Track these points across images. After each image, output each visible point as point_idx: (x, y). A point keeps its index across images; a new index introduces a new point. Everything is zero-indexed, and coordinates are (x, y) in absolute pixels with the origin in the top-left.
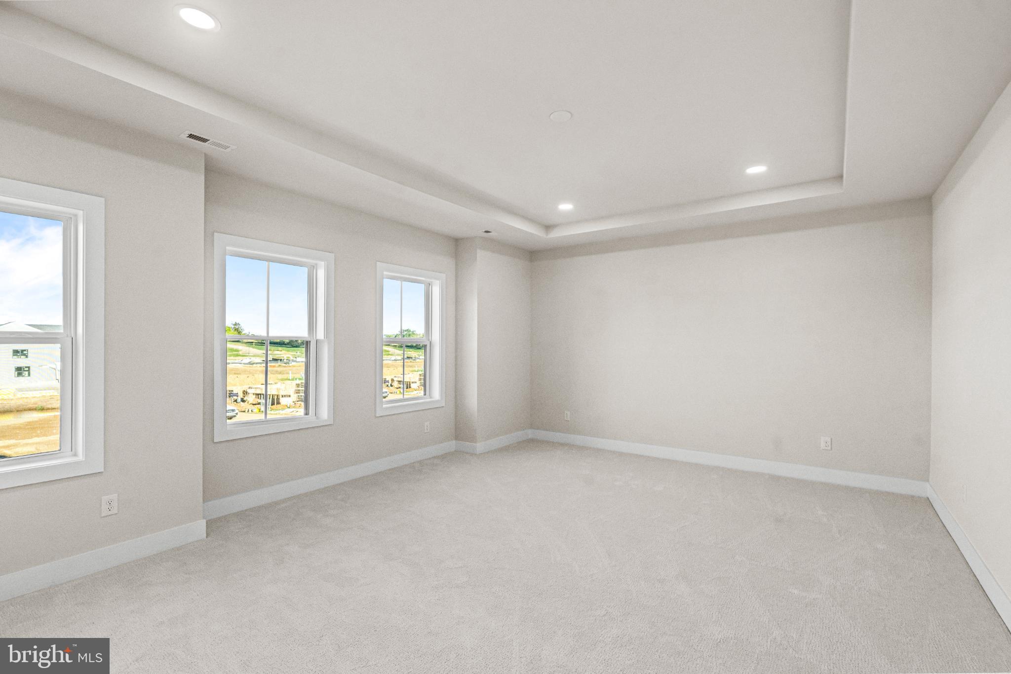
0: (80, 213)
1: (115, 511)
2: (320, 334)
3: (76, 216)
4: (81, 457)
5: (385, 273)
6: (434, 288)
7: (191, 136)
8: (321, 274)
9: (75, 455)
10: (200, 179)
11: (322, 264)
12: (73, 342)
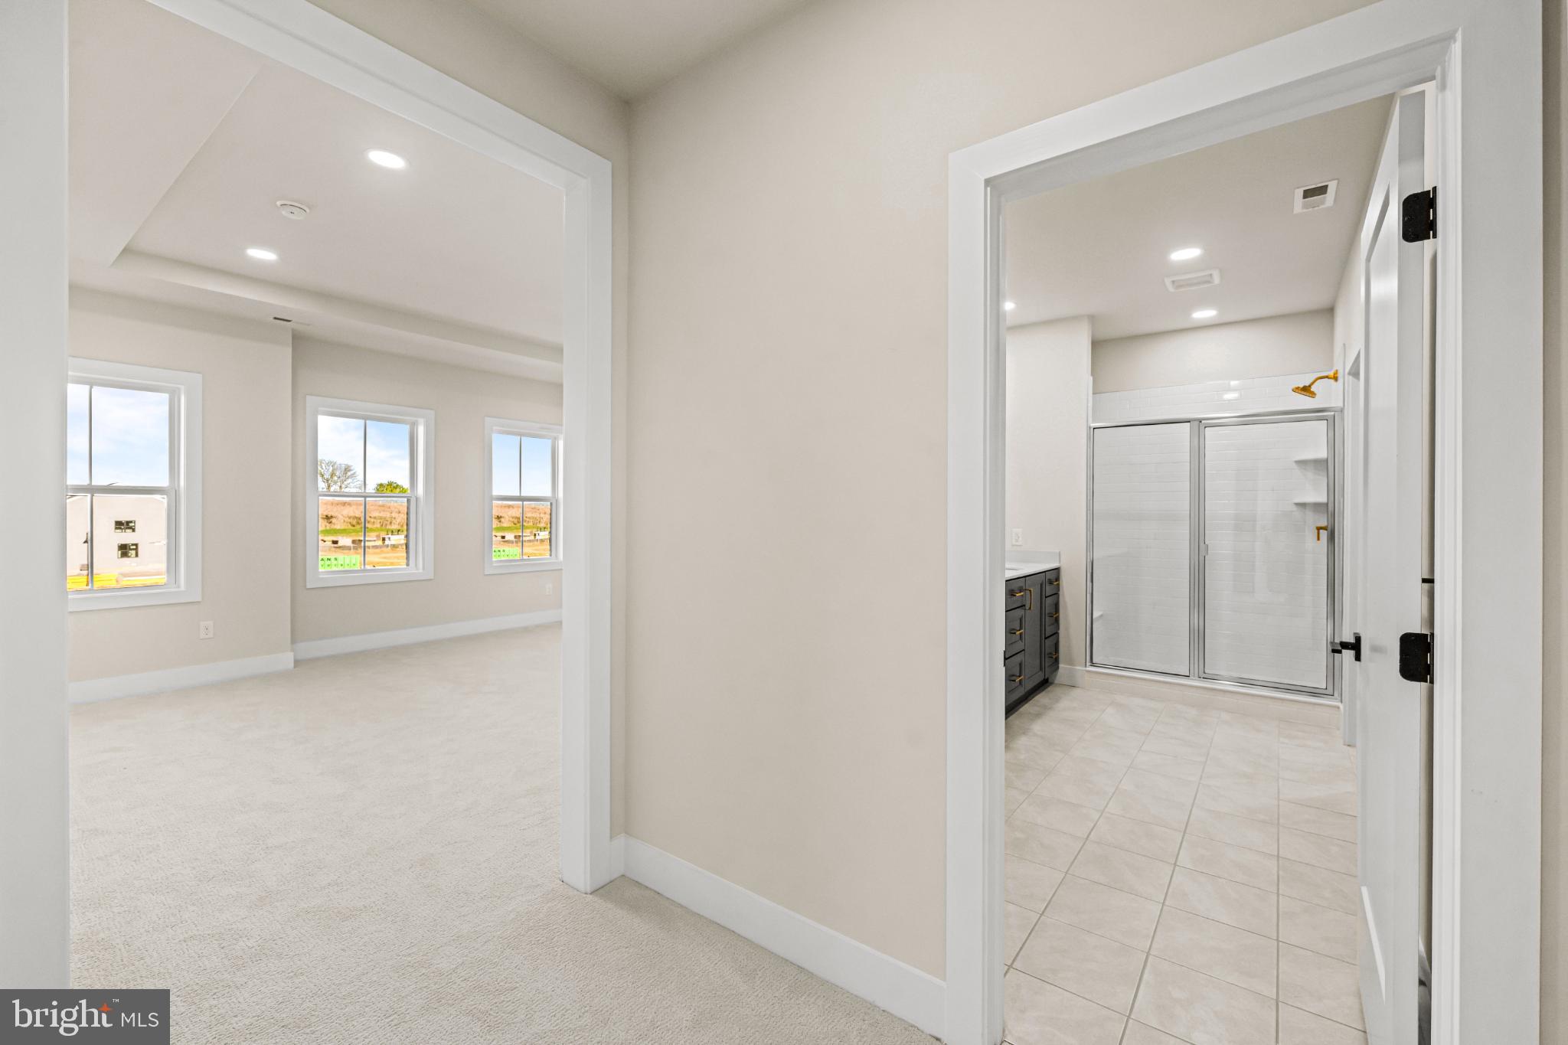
0: (182, 387)
1: (211, 635)
2: (420, 490)
3: (179, 389)
4: (183, 588)
5: (494, 428)
6: (560, 442)
7: (275, 318)
8: (421, 431)
9: (179, 587)
10: (288, 351)
11: (421, 421)
12: (177, 493)
